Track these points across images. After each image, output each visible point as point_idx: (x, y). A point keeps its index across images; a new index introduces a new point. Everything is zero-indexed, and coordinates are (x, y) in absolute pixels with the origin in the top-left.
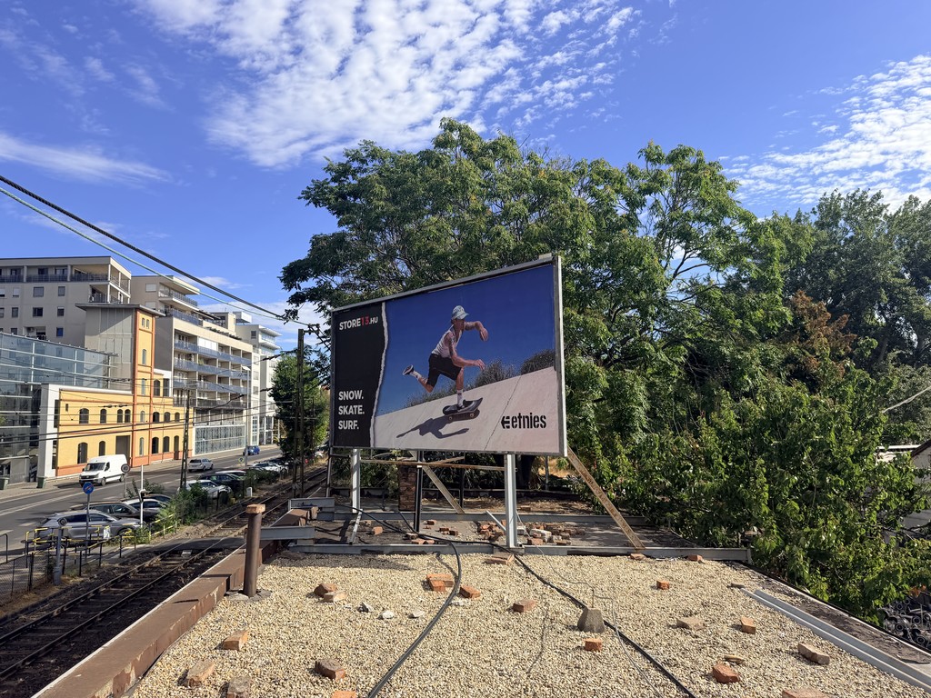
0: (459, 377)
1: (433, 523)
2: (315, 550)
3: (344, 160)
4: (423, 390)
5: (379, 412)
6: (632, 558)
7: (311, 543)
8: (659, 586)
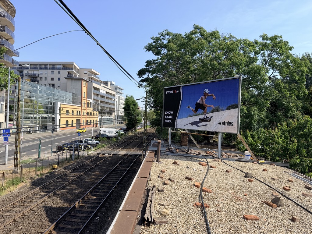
0: (205, 110)
1: (192, 150)
2: (166, 154)
3: (158, 36)
4: (193, 113)
5: (179, 118)
6: (254, 163)
7: (165, 152)
8: (264, 170)
